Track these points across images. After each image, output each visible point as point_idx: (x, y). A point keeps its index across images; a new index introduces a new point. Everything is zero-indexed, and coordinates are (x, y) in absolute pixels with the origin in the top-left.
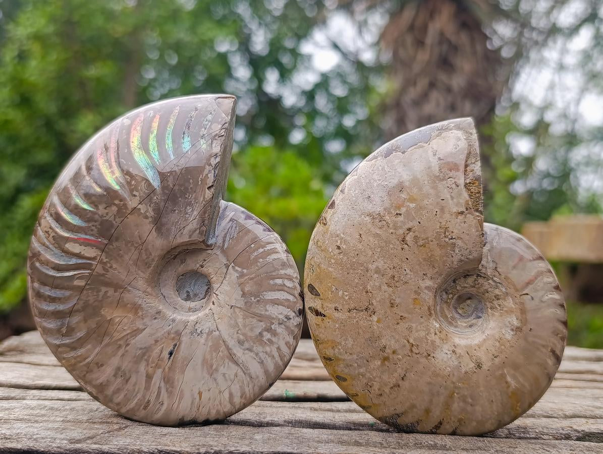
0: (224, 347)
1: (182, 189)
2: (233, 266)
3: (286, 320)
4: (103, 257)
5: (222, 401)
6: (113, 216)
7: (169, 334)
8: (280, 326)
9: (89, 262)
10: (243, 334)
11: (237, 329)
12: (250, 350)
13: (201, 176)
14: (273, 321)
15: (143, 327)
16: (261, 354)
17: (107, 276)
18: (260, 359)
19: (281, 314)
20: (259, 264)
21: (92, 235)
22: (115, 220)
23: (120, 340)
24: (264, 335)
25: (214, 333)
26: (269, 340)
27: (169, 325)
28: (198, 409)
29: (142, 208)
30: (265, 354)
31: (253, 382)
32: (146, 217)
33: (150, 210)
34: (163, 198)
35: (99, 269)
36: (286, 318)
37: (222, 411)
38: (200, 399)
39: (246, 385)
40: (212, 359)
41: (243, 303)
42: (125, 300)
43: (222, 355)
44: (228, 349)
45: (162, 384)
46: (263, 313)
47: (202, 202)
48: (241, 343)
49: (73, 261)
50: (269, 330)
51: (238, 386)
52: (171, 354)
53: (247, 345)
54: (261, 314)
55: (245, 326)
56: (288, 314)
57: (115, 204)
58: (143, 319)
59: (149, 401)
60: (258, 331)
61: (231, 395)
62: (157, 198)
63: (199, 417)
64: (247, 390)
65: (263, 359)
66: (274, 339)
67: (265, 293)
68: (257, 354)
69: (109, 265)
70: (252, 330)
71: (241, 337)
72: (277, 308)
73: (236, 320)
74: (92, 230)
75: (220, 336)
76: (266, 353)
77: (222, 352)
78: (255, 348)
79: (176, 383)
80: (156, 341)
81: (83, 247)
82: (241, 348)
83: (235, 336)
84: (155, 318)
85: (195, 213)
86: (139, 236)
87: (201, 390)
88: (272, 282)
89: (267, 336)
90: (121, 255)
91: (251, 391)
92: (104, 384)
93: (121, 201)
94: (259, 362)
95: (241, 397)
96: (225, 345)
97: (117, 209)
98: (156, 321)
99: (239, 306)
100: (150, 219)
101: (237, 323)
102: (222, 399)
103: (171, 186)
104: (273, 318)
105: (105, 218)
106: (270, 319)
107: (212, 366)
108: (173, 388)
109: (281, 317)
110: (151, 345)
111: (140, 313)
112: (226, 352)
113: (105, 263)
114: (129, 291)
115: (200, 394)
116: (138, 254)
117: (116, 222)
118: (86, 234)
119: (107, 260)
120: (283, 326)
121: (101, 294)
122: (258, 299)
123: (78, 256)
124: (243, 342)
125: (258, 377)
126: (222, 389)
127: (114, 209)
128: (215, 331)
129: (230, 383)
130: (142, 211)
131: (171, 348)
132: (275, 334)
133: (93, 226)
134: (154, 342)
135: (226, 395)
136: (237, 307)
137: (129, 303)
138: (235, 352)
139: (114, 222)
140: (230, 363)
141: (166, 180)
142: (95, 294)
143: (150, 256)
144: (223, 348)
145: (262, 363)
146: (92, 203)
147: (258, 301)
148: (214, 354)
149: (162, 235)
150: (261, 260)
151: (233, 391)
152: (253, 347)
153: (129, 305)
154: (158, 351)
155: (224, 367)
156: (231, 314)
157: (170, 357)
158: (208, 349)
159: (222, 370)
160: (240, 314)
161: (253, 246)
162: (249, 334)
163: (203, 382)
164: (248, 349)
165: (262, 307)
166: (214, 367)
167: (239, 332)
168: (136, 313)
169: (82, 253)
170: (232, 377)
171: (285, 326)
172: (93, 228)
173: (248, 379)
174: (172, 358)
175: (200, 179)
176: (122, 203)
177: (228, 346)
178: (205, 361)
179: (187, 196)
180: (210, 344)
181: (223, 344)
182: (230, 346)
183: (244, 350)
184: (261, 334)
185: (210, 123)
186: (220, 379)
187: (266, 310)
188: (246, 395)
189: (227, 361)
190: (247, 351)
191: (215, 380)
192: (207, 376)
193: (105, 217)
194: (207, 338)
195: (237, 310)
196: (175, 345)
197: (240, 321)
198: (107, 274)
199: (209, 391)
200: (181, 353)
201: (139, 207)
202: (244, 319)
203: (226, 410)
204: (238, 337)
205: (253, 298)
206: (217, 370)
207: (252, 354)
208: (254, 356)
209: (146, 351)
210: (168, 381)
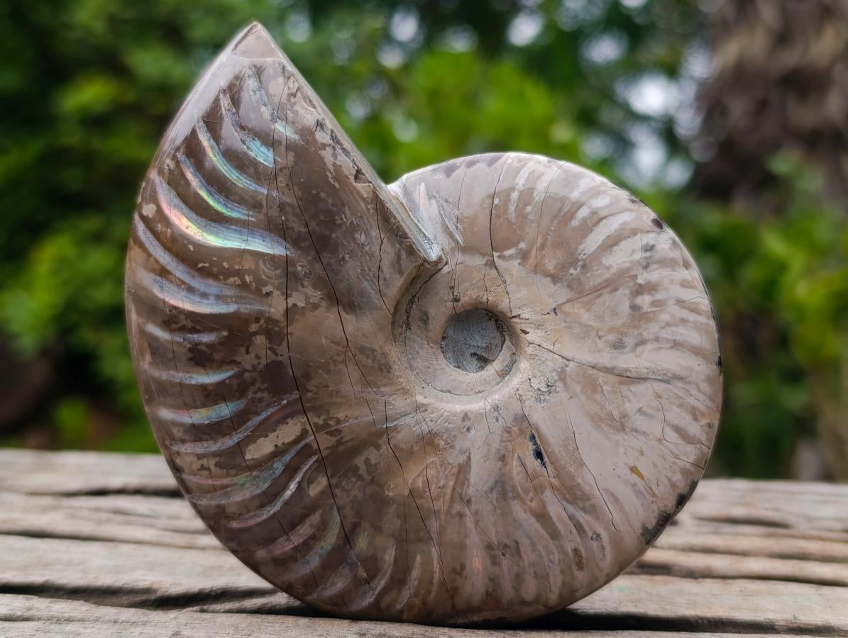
0: (601, 374)
1: (322, 218)
2: (499, 257)
3: (648, 254)
4: (314, 419)
5: (677, 452)
6: (269, 352)
7: (509, 432)
8: (649, 269)
9: (300, 446)
10: (611, 331)
11: (594, 332)
12: (642, 342)
13: (328, 173)
14: (633, 272)
15: (465, 457)
16: (663, 334)
17: (344, 440)
18: (667, 340)
19: (633, 252)
20: (531, 217)
21: (268, 406)
22: (276, 354)
23: (450, 507)
24: (640, 304)
25: (568, 369)
26: (654, 304)
27: (497, 420)
28: (654, 495)
29: (297, 299)
30: (667, 328)
31: (690, 383)
32: (315, 306)
33: (310, 291)
34: (310, 258)
35: (325, 441)
36: (647, 250)
37: (689, 466)
38: (643, 479)
39: (684, 397)
40: (602, 407)
41: (565, 290)
42: (402, 446)
43: (610, 389)
44: (609, 371)
45: (570, 508)
46: (607, 276)
47: (367, 208)
48: (618, 346)
49: (278, 466)
50: (640, 290)
51: (676, 409)
52: (539, 455)
53: (630, 341)
54: (606, 281)
55: (600, 318)
56: (644, 243)
57: (255, 333)
58: (453, 447)
59: (576, 551)
60: (625, 307)
61: (679, 430)
62: (302, 266)
63: (666, 506)
64: (692, 401)
65: (674, 338)
66: (659, 296)
67: (581, 247)
68: (657, 339)
69: (332, 423)
70: (615, 313)
71: (612, 337)
72: (621, 250)
73: (580, 324)
74: (261, 400)
75: (581, 365)
76: (668, 324)
77: (606, 383)
78: (645, 335)
79: (587, 488)
80: (502, 458)
81: (272, 435)
82: (626, 353)
83: (601, 344)
84: (468, 429)
85: (374, 233)
86: (333, 342)
87: (632, 464)
88: (575, 223)
89: (645, 301)
90: (334, 393)
91: (702, 397)
92: (490, 590)
93: (257, 320)
94: (671, 348)
95: (696, 419)
96: (602, 371)
97: (263, 337)
98: (473, 431)
99: (565, 300)
100: (324, 304)
101: (586, 326)
102: (671, 446)
103: (303, 230)
104: (629, 269)
105: (261, 366)
106: (624, 276)
107: (611, 417)
108: (588, 499)
109: (638, 256)
110: (500, 470)
111: (442, 443)
112: (612, 379)
113: (326, 425)
114: (395, 428)
115: (634, 470)
116: (357, 367)
117: (281, 355)
118: (258, 414)
119: (323, 417)
120: (653, 266)
121: (363, 470)
122: (580, 263)
123: (277, 453)
124: (621, 341)
125: (691, 370)
126: (659, 435)
127: (260, 340)
128: (567, 366)
129: (659, 415)
130: (301, 304)
131: (531, 447)
132: (651, 288)
133: (255, 393)
134: (500, 463)
135: (672, 436)
136: (564, 303)
137: (412, 447)
138: (624, 366)
139: (280, 358)
140: (633, 388)
141: (288, 228)
142: (354, 480)
143: (375, 354)
144: (601, 377)
145: (676, 345)
146: (222, 364)
147: (584, 266)
148: (598, 397)
149: (361, 309)
150: (529, 209)
151: (676, 422)
152: (640, 334)
153: (415, 449)
154: (519, 469)
155: (630, 401)
156: (565, 321)
157: (542, 459)
158: (583, 398)
159: (630, 408)
160: (577, 310)
161: (496, 201)
162: (619, 322)
163: (621, 451)
164: (637, 345)
165: (597, 270)
166: (616, 414)
167: (601, 333)
168: (436, 448)
169: (279, 445)
170: (655, 403)
171: (656, 263)
172: (259, 395)
173: (680, 385)
174: (546, 459)
175: (331, 181)
176: (262, 322)
177: (606, 368)
178: (596, 420)
179: (339, 222)
180: (578, 389)
181: (595, 372)
182: (609, 365)
183: (633, 350)
184: (634, 308)
185: (263, 92)
186: (639, 422)
187: (608, 268)
188: (700, 411)
189: (624, 389)
190: (639, 349)
191: (636, 430)
192: (620, 437)
193: (259, 363)
194: (565, 385)
195: (567, 308)
196: (533, 437)
197: (586, 317)
198: (342, 438)
199: (642, 454)
200: (552, 441)
201: (290, 305)
202: (589, 310)
203: (692, 458)
204: (607, 341)
205: (572, 271)
206: (624, 416)
207: (649, 346)
208: (656, 345)
209: (502, 488)
210: (573, 494)
